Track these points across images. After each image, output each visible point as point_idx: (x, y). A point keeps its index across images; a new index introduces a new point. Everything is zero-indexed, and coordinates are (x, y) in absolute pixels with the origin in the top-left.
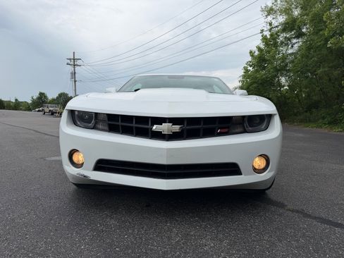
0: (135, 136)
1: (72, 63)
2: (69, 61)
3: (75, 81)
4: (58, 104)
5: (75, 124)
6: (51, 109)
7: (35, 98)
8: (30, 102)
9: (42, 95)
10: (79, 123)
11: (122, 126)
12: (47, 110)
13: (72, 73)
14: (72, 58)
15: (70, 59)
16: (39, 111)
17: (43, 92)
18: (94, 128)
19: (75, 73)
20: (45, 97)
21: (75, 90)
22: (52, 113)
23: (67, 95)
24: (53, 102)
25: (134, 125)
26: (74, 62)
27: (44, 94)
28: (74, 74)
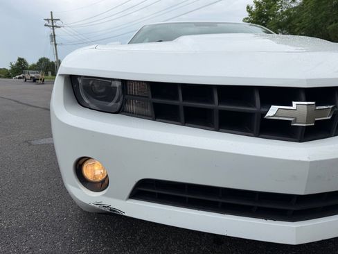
0: (217, 130)
1: (50, 24)
2: (47, 22)
3: (56, 45)
4: (39, 70)
5: (80, 102)
6: (33, 75)
7: (14, 64)
8: (9, 68)
9: (21, 61)
10: (87, 101)
11: (186, 108)
12: (28, 77)
13: (51, 36)
14: (50, 18)
15: (48, 20)
16: (19, 78)
17: (21, 57)
18: (121, 111)
19: (54, 35)
20: (25, 63)
21: (57, 54)
22: (34, 80)
23: (48, 60)
24: (34, 67)
25: (216, 105)
26: (52, 23)
27: (23, 59)
28: (53, 37)
